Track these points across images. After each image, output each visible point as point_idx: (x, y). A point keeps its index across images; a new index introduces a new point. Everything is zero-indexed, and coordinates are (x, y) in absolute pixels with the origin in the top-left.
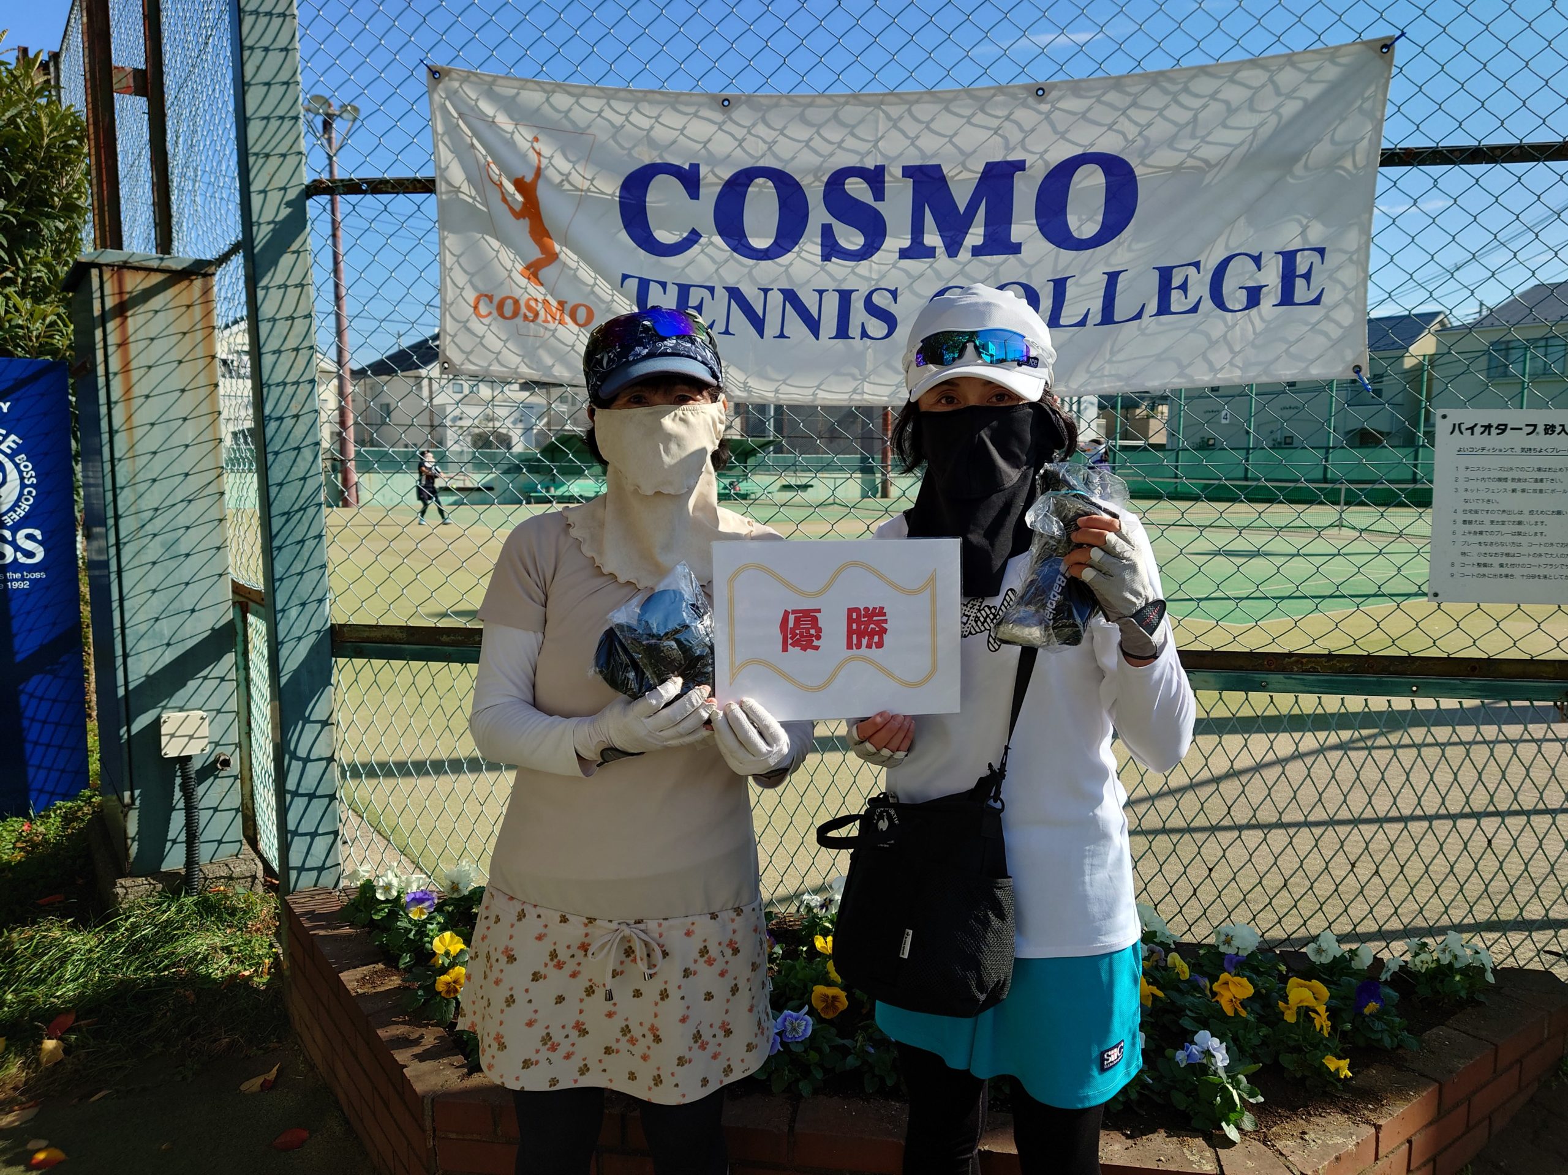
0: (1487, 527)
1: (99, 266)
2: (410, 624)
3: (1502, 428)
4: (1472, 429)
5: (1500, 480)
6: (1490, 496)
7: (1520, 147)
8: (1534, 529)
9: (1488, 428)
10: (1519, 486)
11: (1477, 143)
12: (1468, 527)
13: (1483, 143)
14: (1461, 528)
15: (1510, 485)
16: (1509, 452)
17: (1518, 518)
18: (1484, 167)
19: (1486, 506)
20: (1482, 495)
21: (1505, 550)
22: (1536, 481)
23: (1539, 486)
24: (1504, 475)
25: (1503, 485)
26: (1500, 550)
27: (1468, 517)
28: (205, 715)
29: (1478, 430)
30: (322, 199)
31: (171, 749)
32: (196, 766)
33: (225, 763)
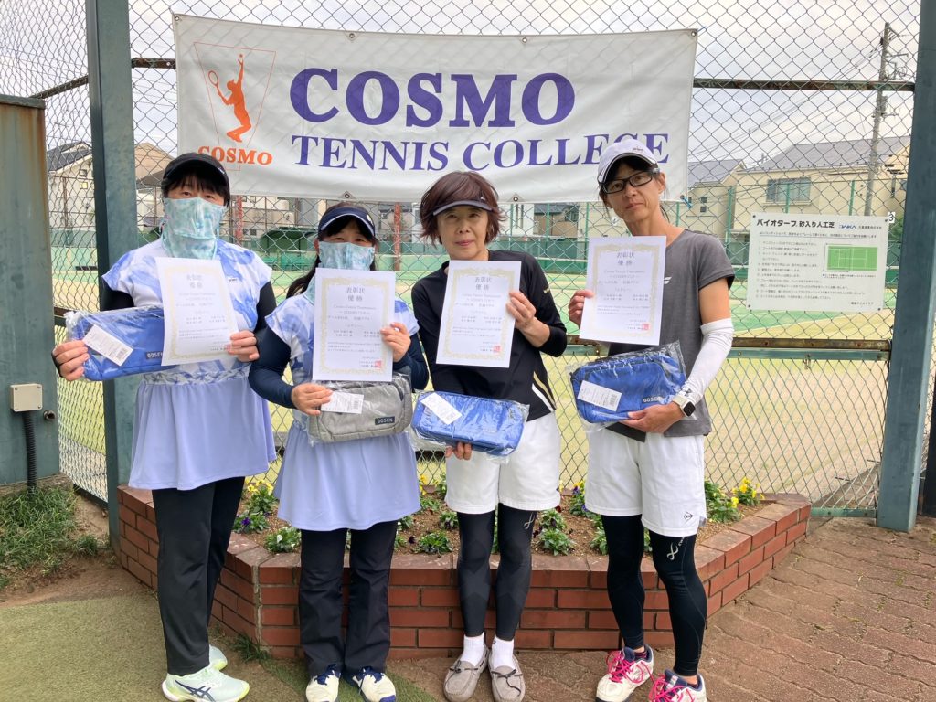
0: (774, 272)
3: (781, 223)
4: (767, 222)
5: (779, 249)
6: (775, 256)
7: (791, 82)
8: (794, 273)
9: (775, 222)
10: (788, 252)
11: (770, 79)
12: (764, 272)
13: (773, 79)
14: (762, 272)
15: (784, 251)
16: (784, 235)
17: (788, 268)
18: (773, 91)
19: (773, 262)
20: (770, 256)
21: (781, 283)
22: (796, 249)
23: (796, 252)
24: (781, 246)
25: (780, 251)
26: (779, 283)
27: (765, 267)
28: (40, 385)
29: (770, 223)
30: (142, 70)
31: (19, 406)
32: (34, 418)
33: (51, 416)
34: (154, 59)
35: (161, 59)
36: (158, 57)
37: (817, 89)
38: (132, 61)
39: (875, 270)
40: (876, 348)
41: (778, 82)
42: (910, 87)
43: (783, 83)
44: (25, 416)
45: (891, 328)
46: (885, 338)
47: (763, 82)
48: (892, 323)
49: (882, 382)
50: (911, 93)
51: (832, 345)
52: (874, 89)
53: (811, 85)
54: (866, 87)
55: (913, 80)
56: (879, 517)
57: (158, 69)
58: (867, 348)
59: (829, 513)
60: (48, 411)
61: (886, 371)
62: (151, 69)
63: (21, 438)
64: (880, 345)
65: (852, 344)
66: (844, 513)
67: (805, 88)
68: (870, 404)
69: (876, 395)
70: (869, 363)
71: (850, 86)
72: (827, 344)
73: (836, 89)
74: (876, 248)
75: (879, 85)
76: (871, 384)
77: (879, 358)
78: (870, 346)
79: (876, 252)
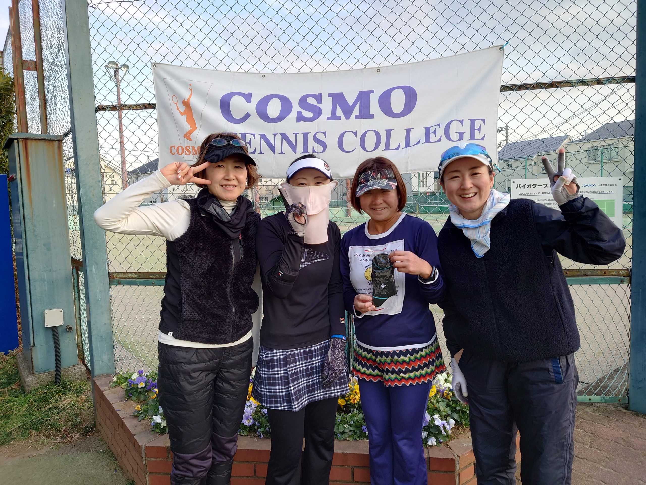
1: (17, 139)
2: (139, 271)
3: (535, 186)
4: (524, 186)
7: (536, 84)
9: (530, 185)
11: (521, 83)
13: (523, 83)
16: (538, 194)
18: (524, 91)
28: (62, 310)
29: (526, 186)
30: (102, 112)
31: (49, 323)
32: (60, 330)
33: (70, 329)
34: (109, 106)
35: (113, 105)
36: (111, 104)
37: (558, 87)
38: (96, 108)
39: (614, 216)
40: (618, 275)
41: (527, 85)
42: (631, 79)
43: (531, 85)
44: (54, 330)
45: (630, 259)
46: (626, 267)
47: (516, 86)
48: (631, 257)
49: (625, 301)
50: (634, 84)
51: (583, 273)
52: (602, 83)
53: (552, 85)
54: (596, 83)
55: (634, 74)
56: (631, 404)
57: (111, 112)
58: (612, 275)
59: (590, 400)
60: (68, 326)
61: (629, 293)
62: (107, 112)
63: (52, 343)
64: (622, 272)
65: (599, 272)
66: (601, 400)
67: (547, 87)
68: (617, 318)
69: (621, 310)
70: (615, 286)
71: (583, 83)
72: (579, 273)
73: (573, 86)
74: (614, 200)
75: (606, 80)
76: (617, 301)
77: (622, 282)
78: (614, 273)
79: (614, 202)
